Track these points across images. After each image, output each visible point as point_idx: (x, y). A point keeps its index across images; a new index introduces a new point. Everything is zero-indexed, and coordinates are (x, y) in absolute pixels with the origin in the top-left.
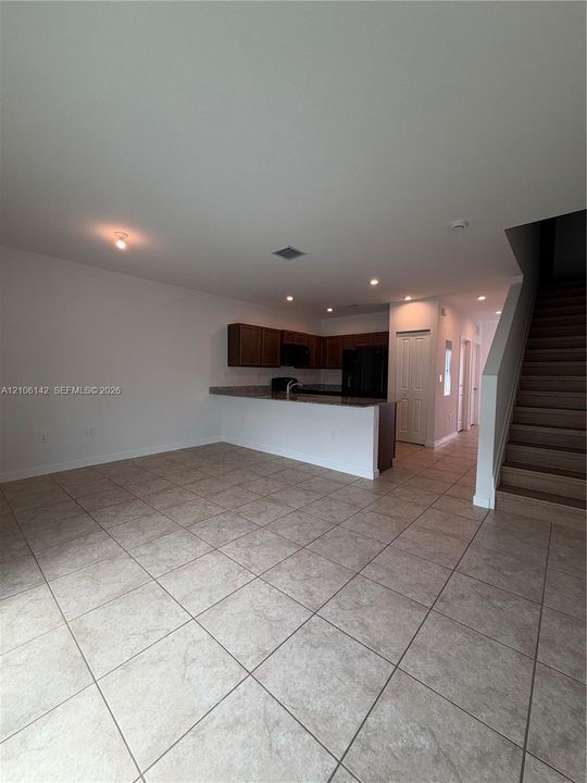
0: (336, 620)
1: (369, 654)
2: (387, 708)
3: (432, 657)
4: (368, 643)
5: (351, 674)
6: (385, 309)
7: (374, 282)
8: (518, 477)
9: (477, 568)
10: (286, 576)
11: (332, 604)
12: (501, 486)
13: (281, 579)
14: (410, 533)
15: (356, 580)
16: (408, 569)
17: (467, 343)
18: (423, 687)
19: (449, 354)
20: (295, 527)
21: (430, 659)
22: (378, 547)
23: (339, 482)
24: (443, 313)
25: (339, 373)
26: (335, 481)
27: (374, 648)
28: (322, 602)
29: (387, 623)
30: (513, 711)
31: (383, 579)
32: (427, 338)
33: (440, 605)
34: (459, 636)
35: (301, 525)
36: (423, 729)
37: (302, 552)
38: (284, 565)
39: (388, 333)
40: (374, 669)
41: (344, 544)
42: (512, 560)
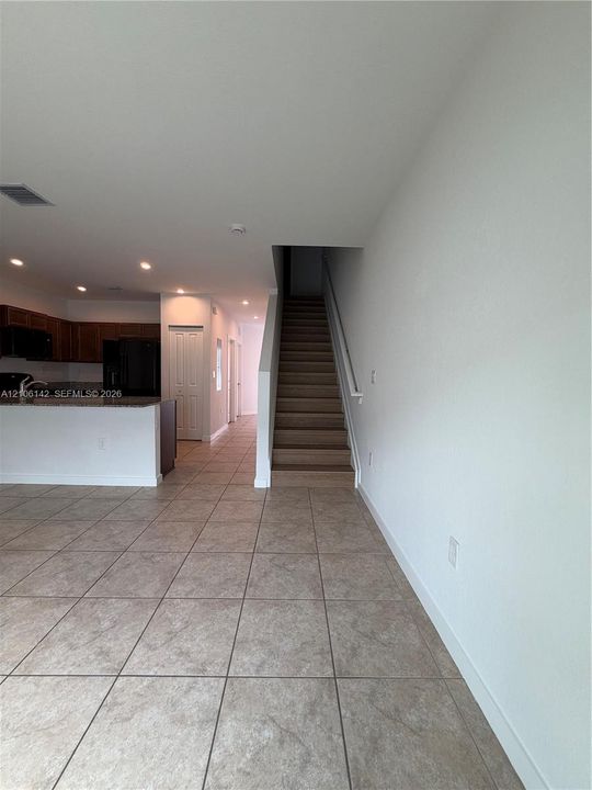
0: (148, 668)
1: (195, 683)
2: (228, 726)
3: (256, 645)
4: (194, 670)
5: (180, 720)
6: (155, 299)
7: (146, 266)
8: (289, 456)
9: (270, 544)
10: (60, 650)
11: (140, 651)
12: (274, 466)
13: (55, 659)
14: (208, 531)
15: (162, 607)
16: (214, 569)
17: (232, 342)
18: (255, 680)
19: (219, 352)
20: (61, 576)
21: (254, 649)
22: (178, 560)
23: (113, 499)
24: (214, 311)
25: (100, 367)
26: (108, 499)
27: (200, 673)
28: (125, 655)
29: (208, 637)
30: (322, 652)
31: (191, 592)
32: (200, 334)
33: (250, 591)
34: (271, 611)
35: (70, 569)
36: (264, 722)
37: (82, 604)
38: (55, 636)
39: (159, 325)
40: (205, 695)
41: (138, 571)
42: (291, 526)
